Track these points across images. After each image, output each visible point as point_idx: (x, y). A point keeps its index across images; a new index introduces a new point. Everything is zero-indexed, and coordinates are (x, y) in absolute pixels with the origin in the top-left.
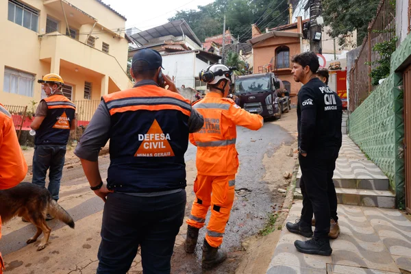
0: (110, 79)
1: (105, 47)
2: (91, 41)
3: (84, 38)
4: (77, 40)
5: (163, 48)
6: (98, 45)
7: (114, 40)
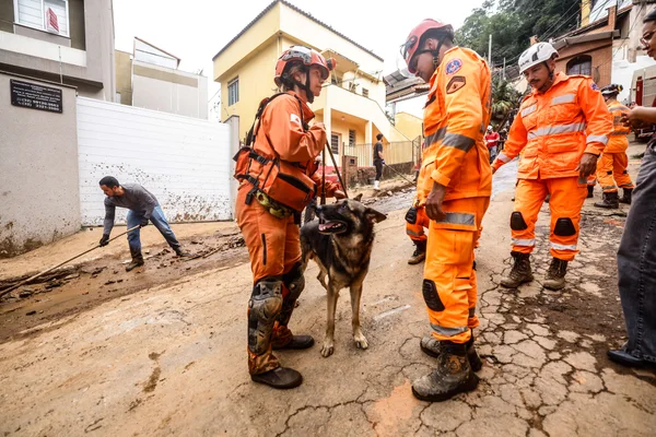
0: (373, 125)
1: (365, 92)
2: (353, 88)
3: (346, 85)
4: (341, 86)
5: (413, 89)
6: (359, 90)
7: (374, 85)
